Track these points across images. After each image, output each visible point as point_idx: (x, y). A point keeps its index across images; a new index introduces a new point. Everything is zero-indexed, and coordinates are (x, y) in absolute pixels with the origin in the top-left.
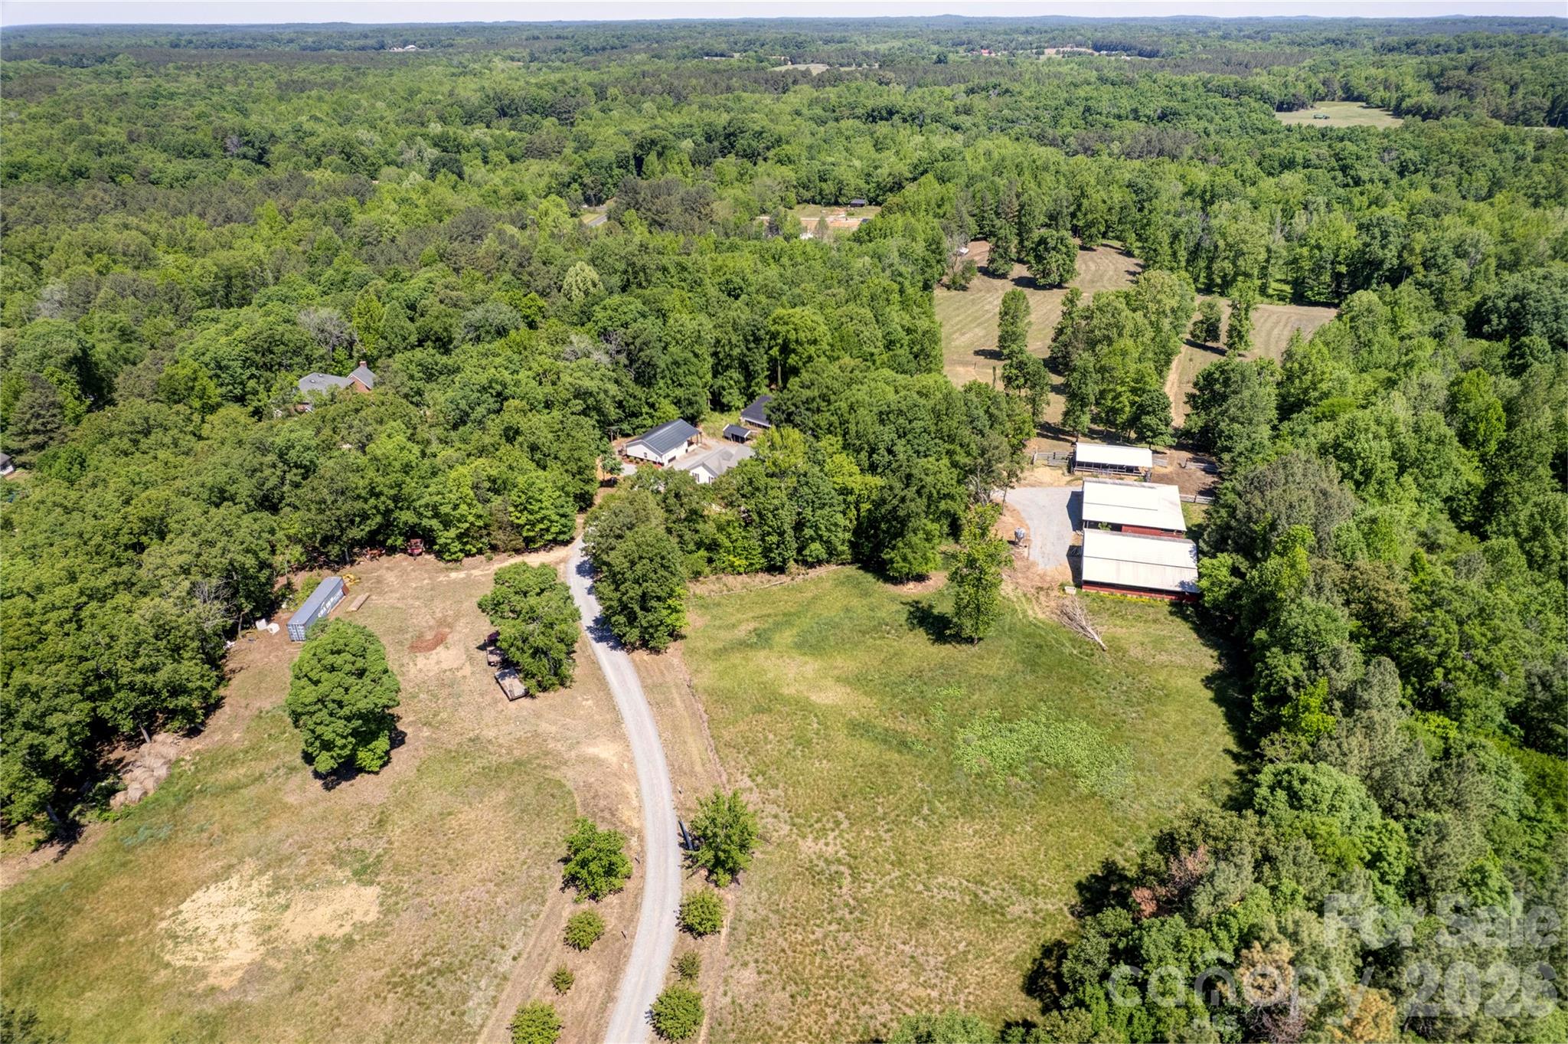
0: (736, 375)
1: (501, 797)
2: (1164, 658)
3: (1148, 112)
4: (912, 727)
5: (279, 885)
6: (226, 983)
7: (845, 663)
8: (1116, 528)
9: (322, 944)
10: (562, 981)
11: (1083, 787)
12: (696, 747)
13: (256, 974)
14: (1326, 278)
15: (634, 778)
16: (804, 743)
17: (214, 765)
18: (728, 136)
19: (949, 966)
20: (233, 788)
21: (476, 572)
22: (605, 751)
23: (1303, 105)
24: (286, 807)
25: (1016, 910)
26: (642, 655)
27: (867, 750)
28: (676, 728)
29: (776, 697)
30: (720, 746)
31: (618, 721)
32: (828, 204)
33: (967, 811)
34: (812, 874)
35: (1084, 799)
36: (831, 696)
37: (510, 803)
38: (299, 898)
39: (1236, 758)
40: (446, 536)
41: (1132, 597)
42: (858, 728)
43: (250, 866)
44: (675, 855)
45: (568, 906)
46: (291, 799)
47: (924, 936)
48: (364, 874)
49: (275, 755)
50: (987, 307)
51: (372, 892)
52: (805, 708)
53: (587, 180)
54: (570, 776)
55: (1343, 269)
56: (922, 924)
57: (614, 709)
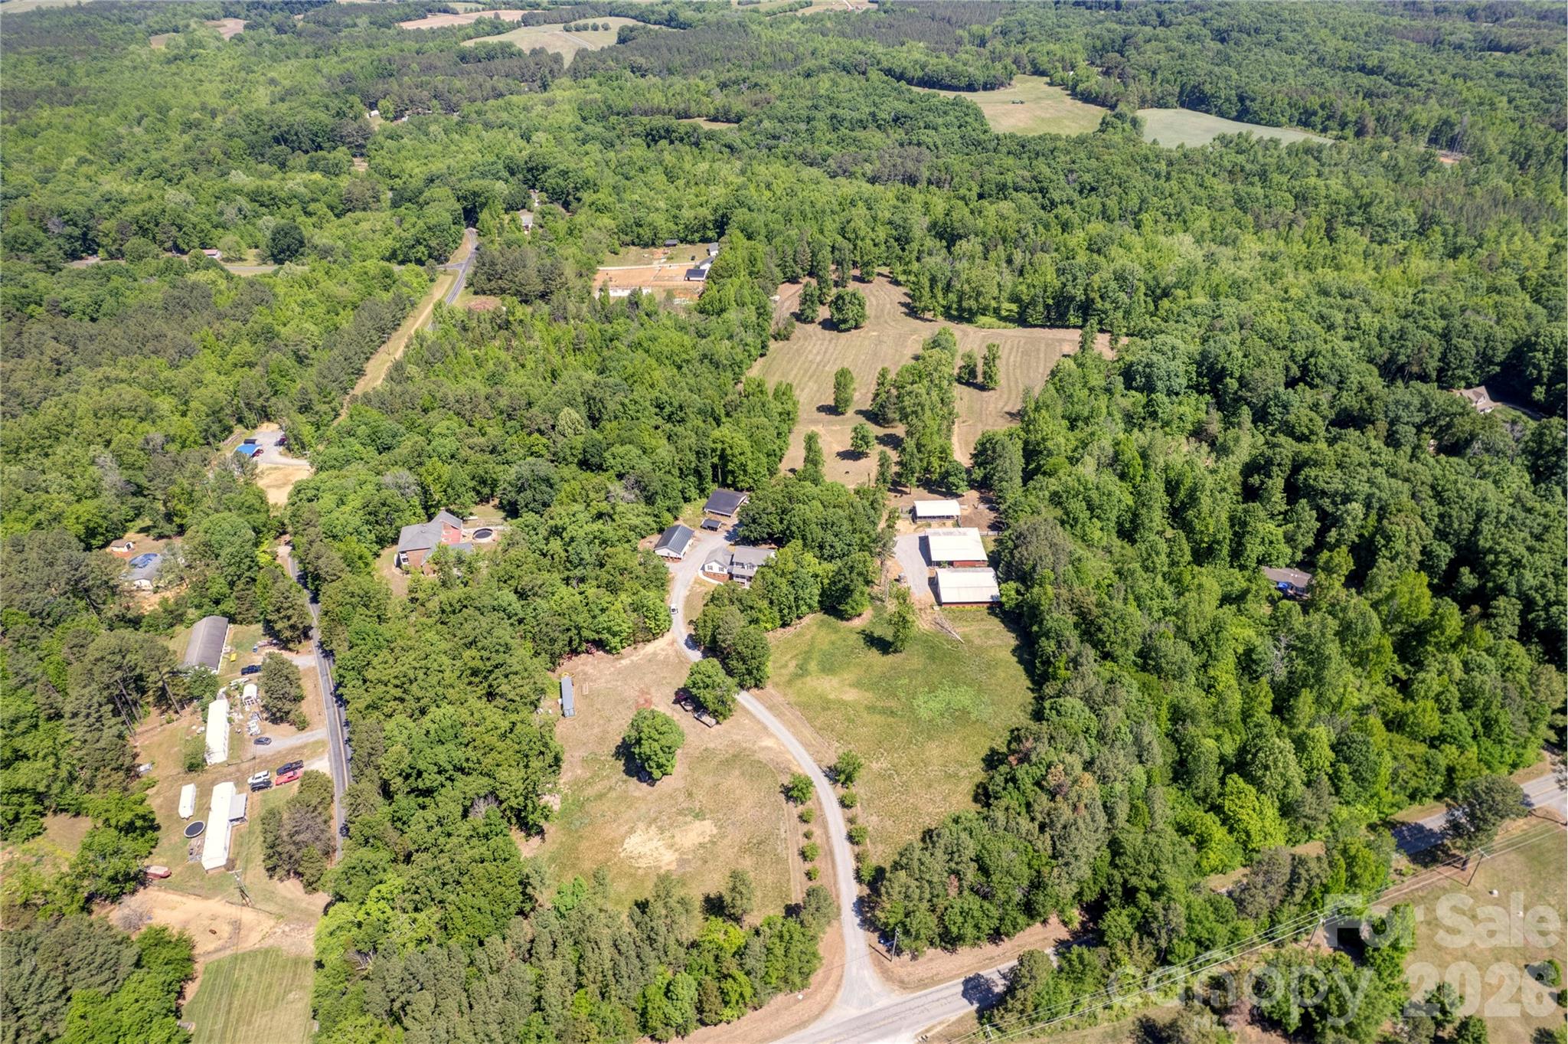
0: (691, 478)
1: (737, 772)
2: (991, 642)
3: (884, 116)
4: (892, 704)
5: (662, 830)
6: (673, 867)
7: (849, 676)
8: (951, 563)
9: (702, 845)
10: (807, 836)
11: (973, 717)
12: (808, 733)
13: (682, 862)
14: (1040, 308)
15: (788, 752)
16: (851, 721)
17: (581, 789)
18: (530, 170)
19: (944, 799)
20: (600, 796)
21: (634, 658)
22: (768, 742)
23: (1002, 85)
24: (638, 798)
25: (962, 774)
26: (754, 691)
27: (879, 719)
28: (794, 726)
29: (828, 701)
30: (819, 730)
31: (765, 728)
32: (646, 246)
33: (930, 738)
34: (881, 776)
35: (974, 723)
36: (851, 695)
37: (743, 774)
38: (676, 831)
39: (1032, 690)
40: (614, 642)
41: (968, 607)
42: (871, 709)
43: (641, 825)
44: (825, 781)
45: (794, 810)
46: (637, 794)
47: (932, 790)
48: (699, 815)
49: (608, 777)
50: (810, 357)
51: (707, 823)
52: (844, 704)
53: (433, 243)
54: (760, 756)
55: (1050, 302)
56: (930, 786)
57: (759, 722)
